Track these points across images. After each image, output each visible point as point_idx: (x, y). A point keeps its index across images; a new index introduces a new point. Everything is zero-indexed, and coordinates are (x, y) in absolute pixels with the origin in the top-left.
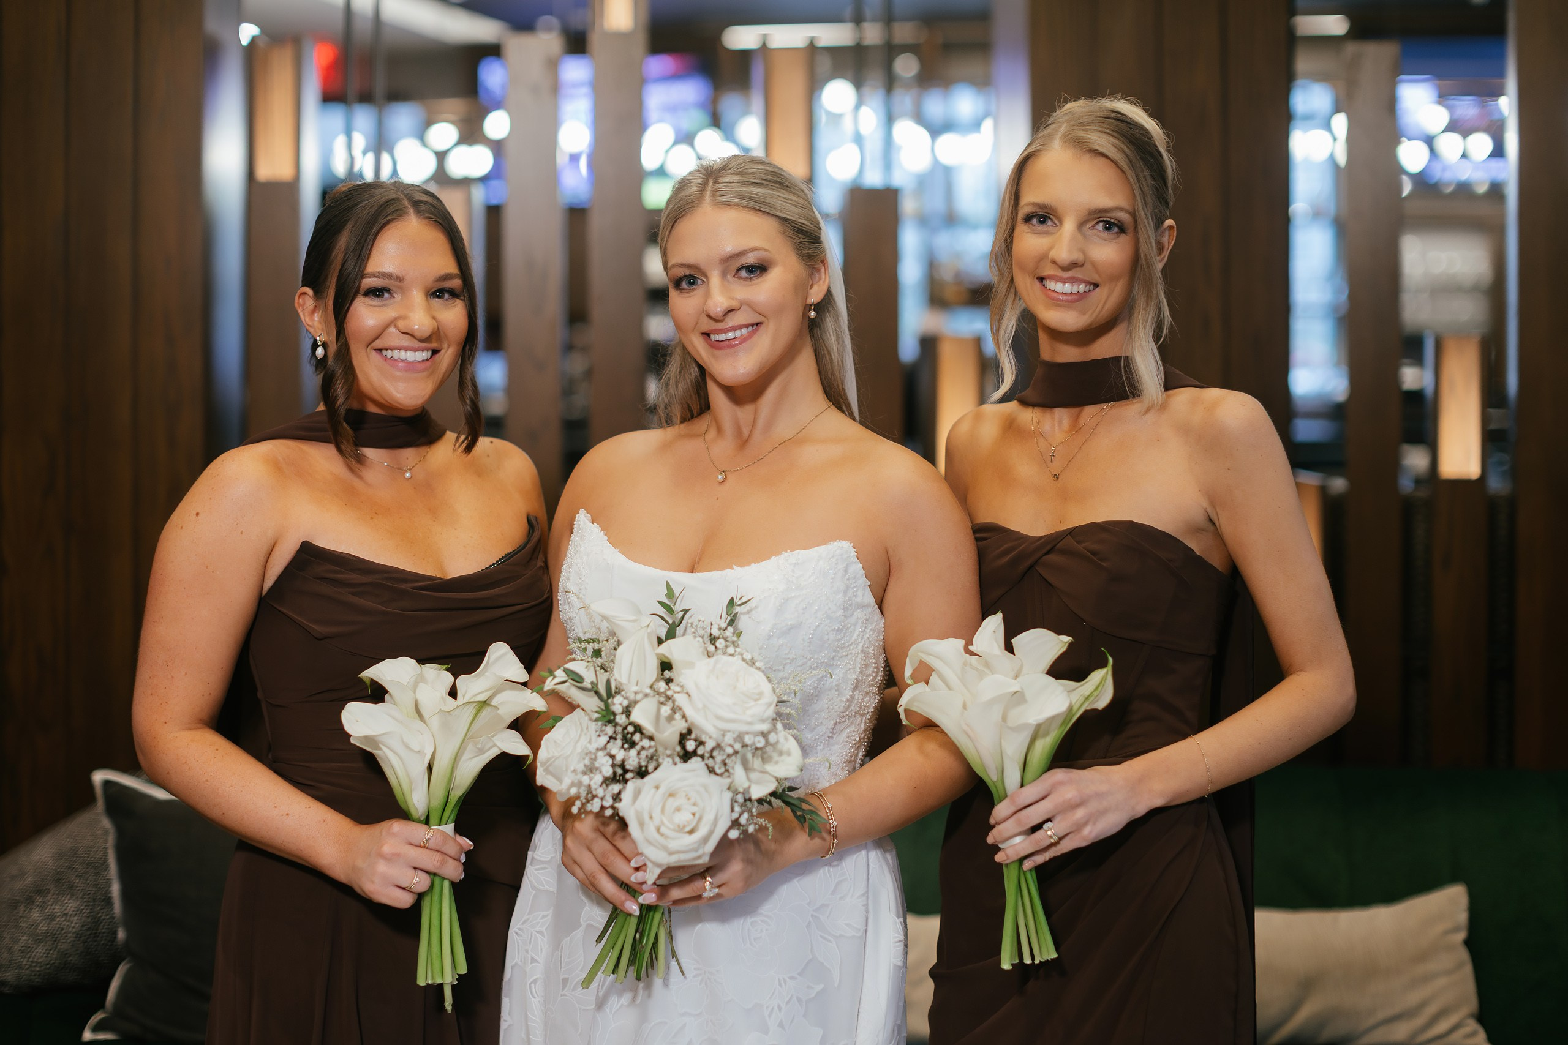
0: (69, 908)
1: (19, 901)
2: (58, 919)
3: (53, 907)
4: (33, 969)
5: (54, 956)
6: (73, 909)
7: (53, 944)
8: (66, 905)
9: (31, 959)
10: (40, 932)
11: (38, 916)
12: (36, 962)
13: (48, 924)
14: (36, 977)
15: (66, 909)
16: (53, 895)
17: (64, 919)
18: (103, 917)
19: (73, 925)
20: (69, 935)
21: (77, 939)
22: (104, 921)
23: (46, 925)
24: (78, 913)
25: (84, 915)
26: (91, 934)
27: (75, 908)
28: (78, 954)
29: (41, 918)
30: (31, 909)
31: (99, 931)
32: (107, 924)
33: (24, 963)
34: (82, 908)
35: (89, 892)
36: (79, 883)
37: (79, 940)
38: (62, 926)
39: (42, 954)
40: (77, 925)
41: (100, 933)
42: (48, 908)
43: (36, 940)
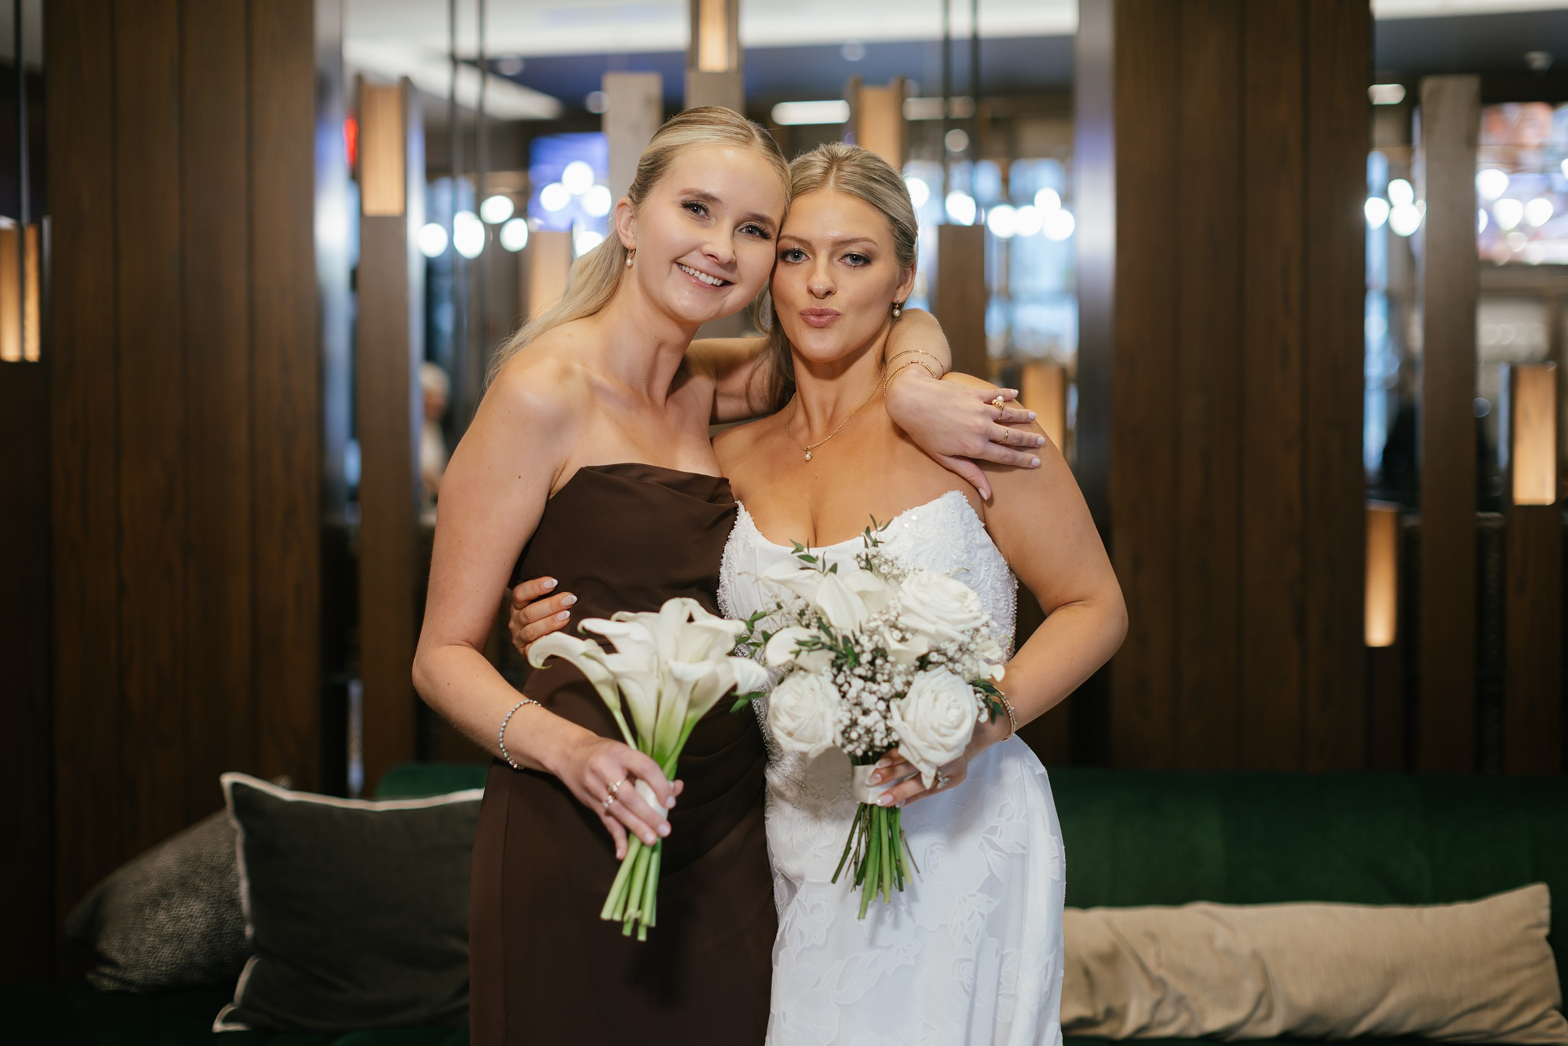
0: (194, 910)
1: (144, 904)
2: (183, 921)
3: (178, 909)
4: (160, 968)
5: (180, 956)
6: (198, 911)
7: (179, 945)
8: (191, 907)
9: (157, 959)
10: (166, 933)
11: (164, 918)
12: (162, 962)
13: (175, 925)
14: (162, 976)
15: (191, 911)
16: (178, 898)
17: (188, 920)
18: (227, 919)
19: (198, 926)
20: (195, 936)
21: (202, 940)
22: (229, 922)
23: (171, 927)
24: (203, 914)
25: (209, 916)
26: (216, 935)
27: (200, 910)
28: (202, 954)
29: (166, 920)
30: (157, 912)
31: (224, 932)
32: (231, 925)
33: (150, 963)
34: (207, 909)
35: (213, 895)
36: (204, 887)
37: (203, 941)
38: (187, 927)
39: (167, 955)
40: (203, 926)
41: (225, 933)
42: (173, 911)
43: (163, 941)
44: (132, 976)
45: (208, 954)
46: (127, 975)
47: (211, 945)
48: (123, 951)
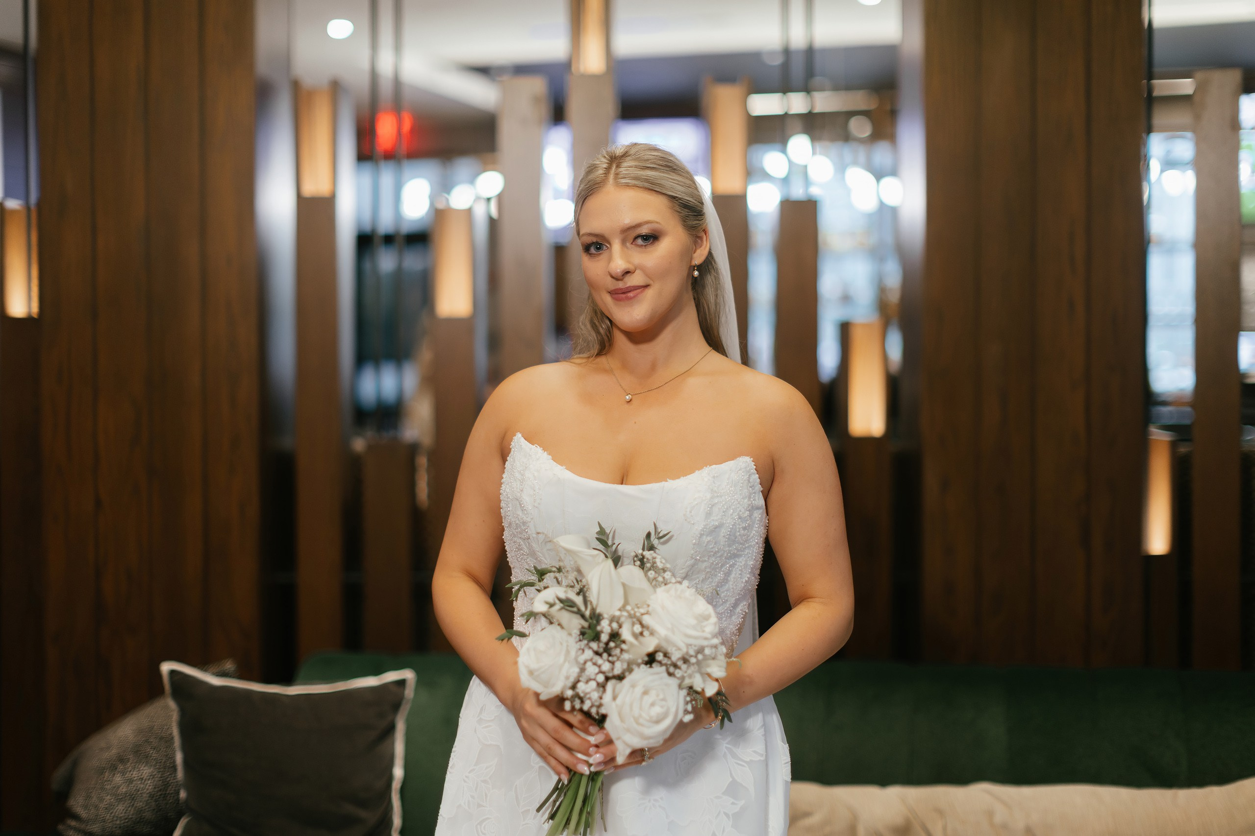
0: (144, 774)
1: (105, 768)
2: (135, 783)
3: (131, 773)
4: (115, 822)
5: (131, 813)
6: (147, 774)
7: (131, 802)
8: (142, 771)
9: (113, 815)
10: (121, 793)
11: (119, 780)
12: (117, 817)
13: (128, 786)
14: (117, 829)
15: (141, 775)
16: (131, 764)
17: (139, 782)
18: (170, 782)
19: (147, 787)
20: (144, 795)
21: (150, 798)
22: (169, 785)
23: (125, 787)
24: (151, 777)
25: (156, 779)
26: (161, 795)
27: (149, 774)
28: (150, 810)
29: (121, 782)
30: (114, 774)
31: (166, 792)
32: (174, 787)
33: (108, 817)
34: (154, 774)
35: (160, 761)
36: (154, 754)
38: (138, 788)
39: (122, 811)
40: (151, 787)
41: (167, 794)
42: (127, 774)
43: (117, 799)
44: (92, 828)
45: (155, 811)
46: (88, 827)
47: (157, 803)
48: (86, 807)
